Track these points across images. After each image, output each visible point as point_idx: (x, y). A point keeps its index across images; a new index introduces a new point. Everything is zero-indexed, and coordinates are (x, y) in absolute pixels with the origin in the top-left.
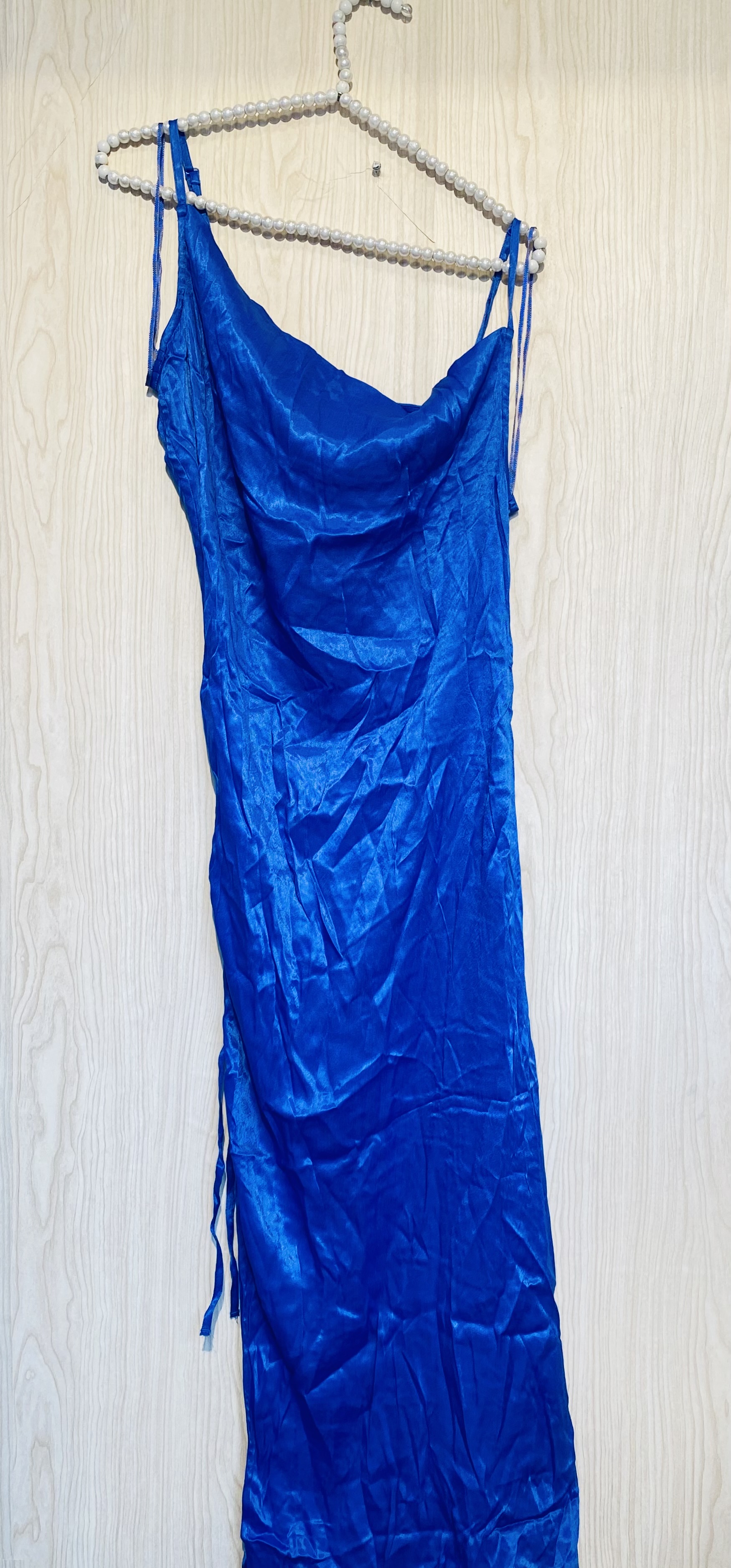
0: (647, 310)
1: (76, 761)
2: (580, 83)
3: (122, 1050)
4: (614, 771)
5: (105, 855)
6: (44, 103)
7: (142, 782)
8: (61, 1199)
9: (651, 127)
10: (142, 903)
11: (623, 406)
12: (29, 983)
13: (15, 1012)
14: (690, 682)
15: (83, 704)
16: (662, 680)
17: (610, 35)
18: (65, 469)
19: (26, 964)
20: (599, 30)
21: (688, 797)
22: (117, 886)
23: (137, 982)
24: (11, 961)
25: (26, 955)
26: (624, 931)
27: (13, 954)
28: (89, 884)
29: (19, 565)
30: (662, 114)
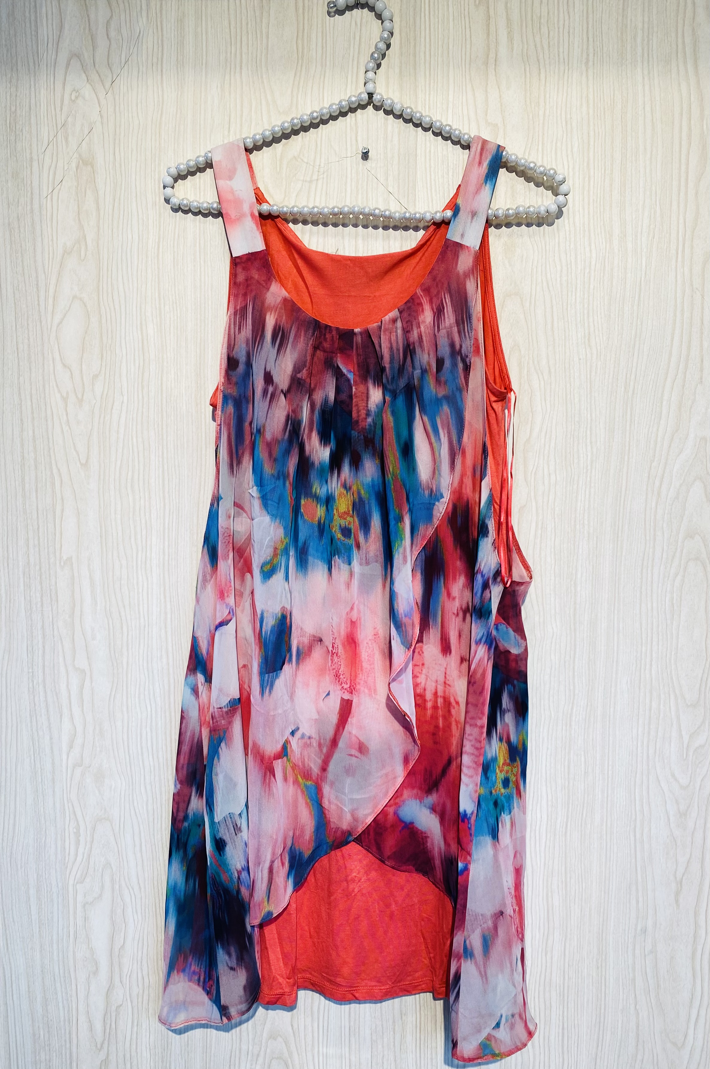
0: (602, 274)
1: (115, 665)
2: (543, 75)
4: (576, 668)
5: (141, 743)
6: (73, 98)
7: (172, 681)
8: (113, 1026)
9: (604, 114)
11: (581, 357)
12: (81, 850)
13: (70, 874)
14: (641, 592)
15: (120, 616)
16: (617, 591)
17: (569, 32)
18: (100, 417)
19: (77, 834)
20: (559, 28)
21: (640, 689)
24: (65, 831)
25: (78, 828)
26: (586, 802)
27: (67, 827)
28: (129, 768)
29: (62, 499)
30: (614, 102)
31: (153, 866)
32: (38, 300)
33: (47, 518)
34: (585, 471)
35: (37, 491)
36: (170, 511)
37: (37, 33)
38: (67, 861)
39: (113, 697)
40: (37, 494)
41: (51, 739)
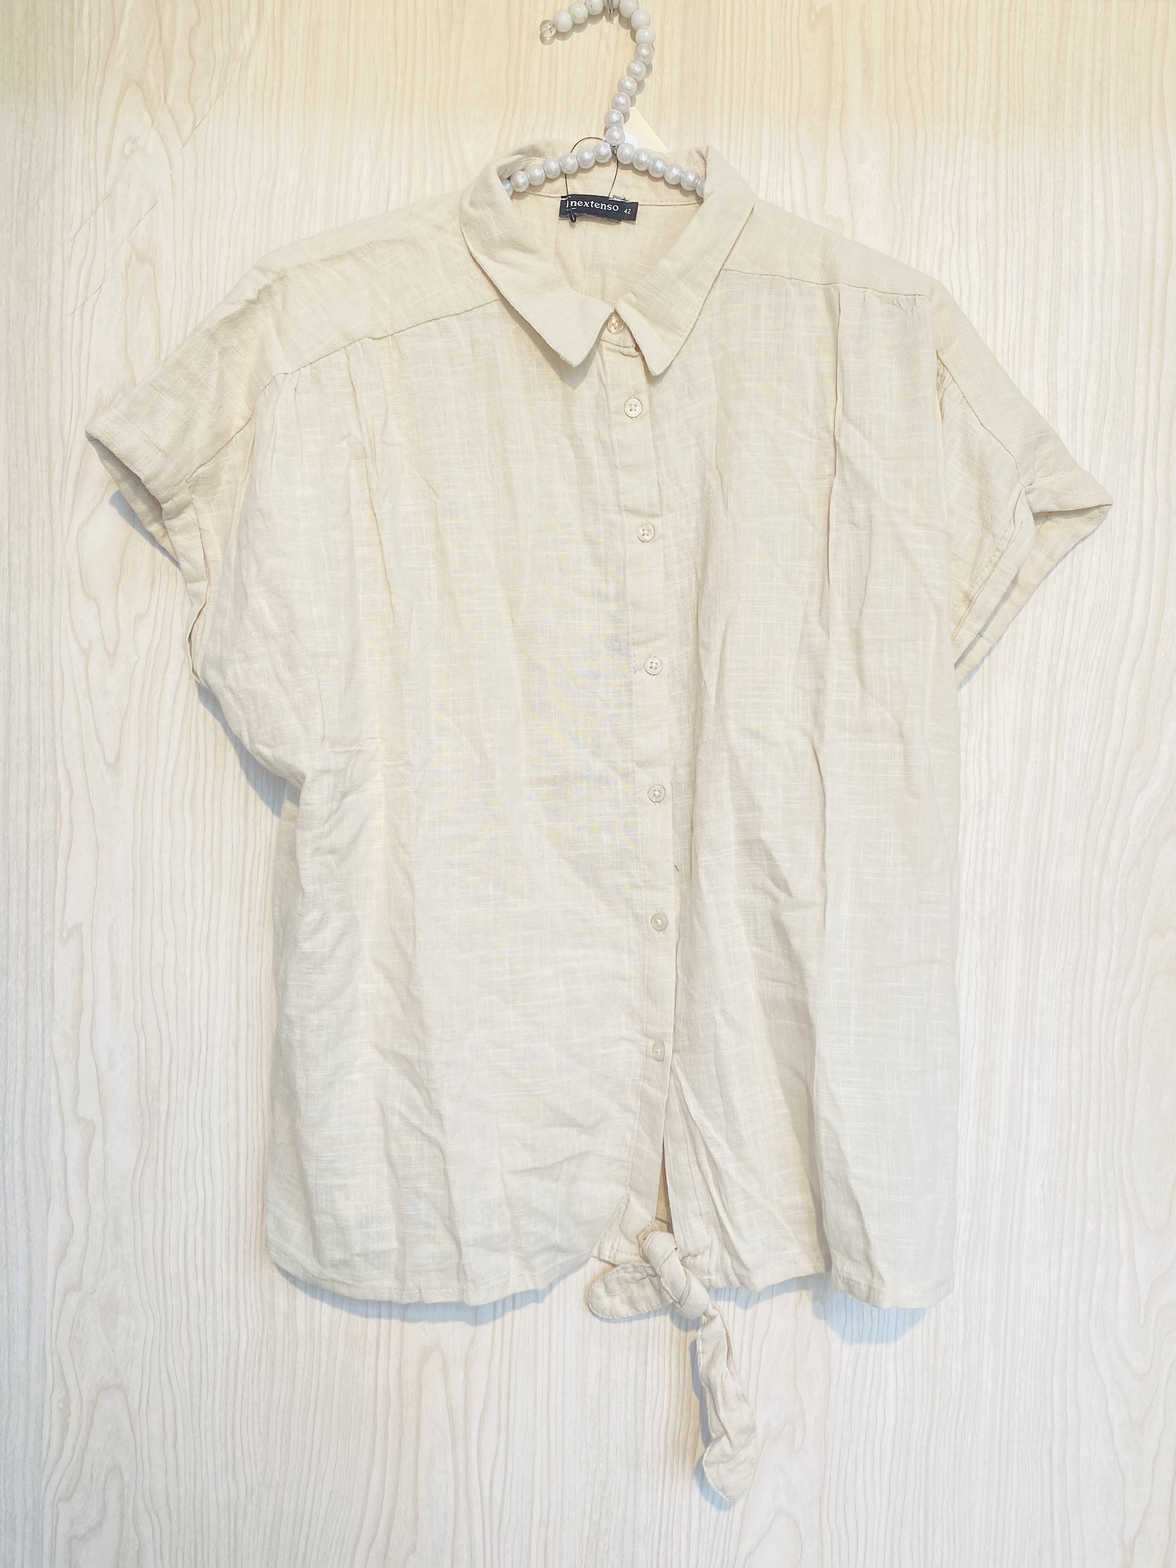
1: (147, 1115)
2: (920, 141)
3: (205, 1545)
5: (185, 1255)
6: (127, 151)
7: (243, 1148)
9: (1023, 208)
10: (239, 1329)
12: (69, 1442)
13: (48, 1483)
15: (160, 1031)
18: (144, 685)
19: (65, 1413)
20: (949, 65)
21: (1064, 1197)
22: (202, 1300)
23: (229, 1445)
24: (43, 1406)
25: (67, 1399)
26: (964, 1394)
27: (47, 1397)
28: (162, 1296)
29: (71, 822)
30: (1040, 190)
31: (195, 1475)
32: (49, 485)
33: (43, 854)
34: (976, 811)
35: (28, 808)
36: (255, 850)
37: (73, 42)
38: (43, 1459)
39: (140, 1170)
40: (28, 813)
41: (29, 1240)
